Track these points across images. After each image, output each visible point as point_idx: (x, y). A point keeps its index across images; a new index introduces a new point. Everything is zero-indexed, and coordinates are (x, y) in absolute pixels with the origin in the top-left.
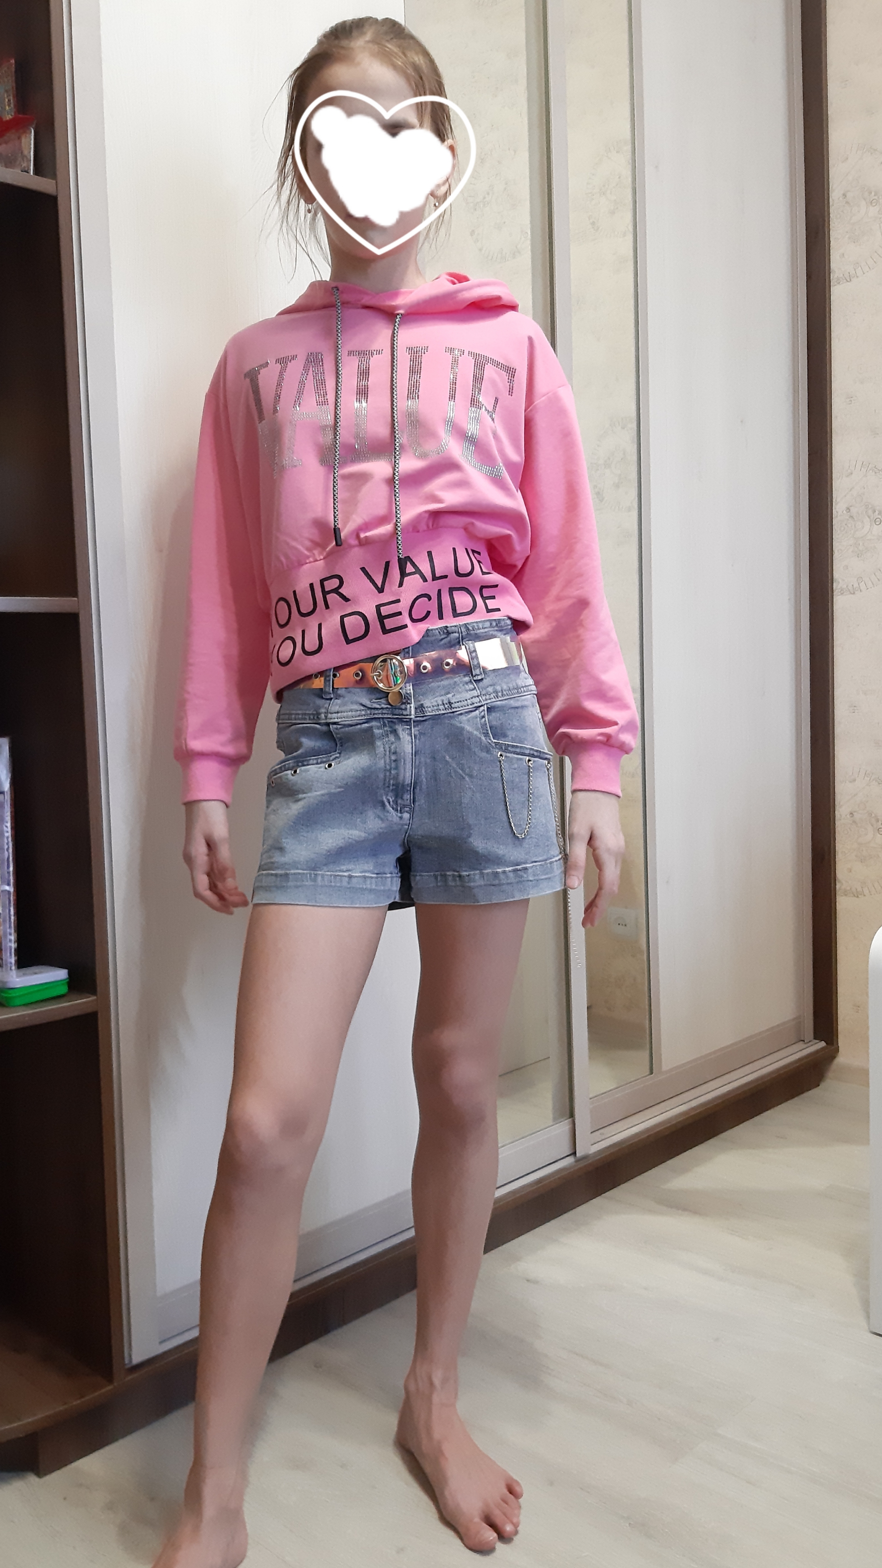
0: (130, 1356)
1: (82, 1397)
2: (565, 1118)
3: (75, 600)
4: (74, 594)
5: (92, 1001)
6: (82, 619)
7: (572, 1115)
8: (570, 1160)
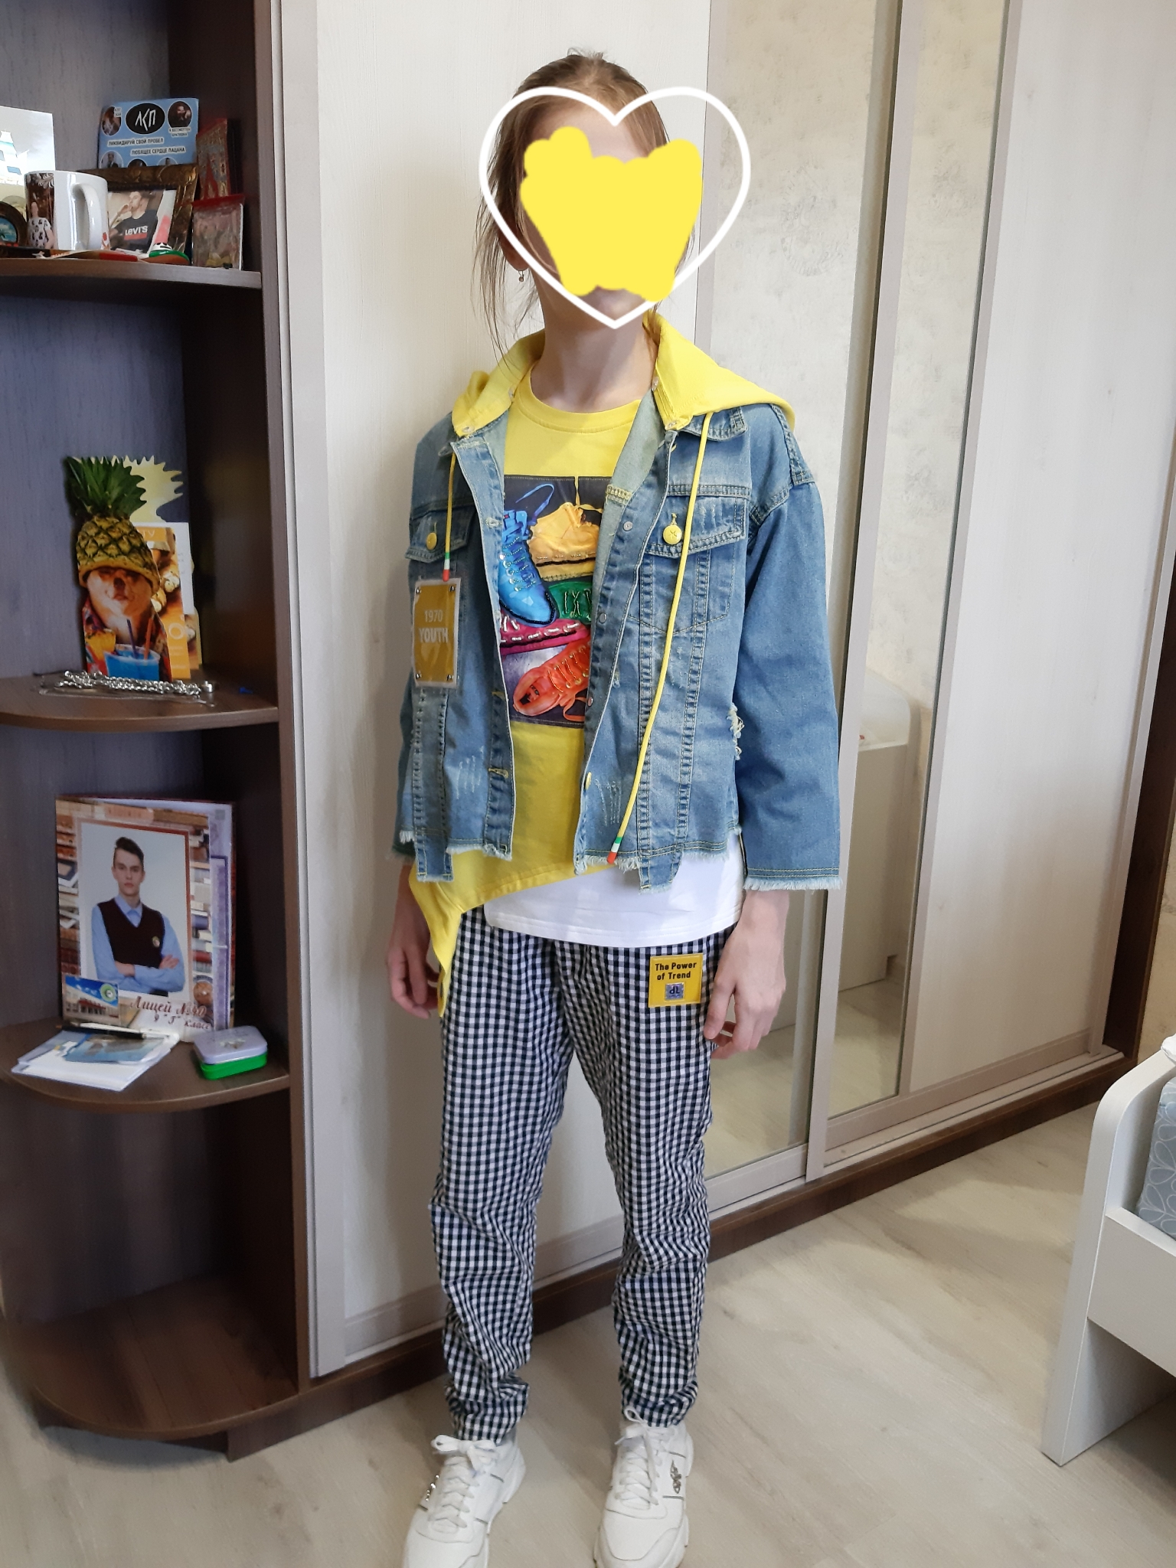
0: (317, 1369)
1: (269, 1404)
2: (800, 1142)
3: (275, 711)
4: (274, 701)
5: (287, 1079)
6: (281, 727)
7: (807, 1141)
8: (800, 1182)
